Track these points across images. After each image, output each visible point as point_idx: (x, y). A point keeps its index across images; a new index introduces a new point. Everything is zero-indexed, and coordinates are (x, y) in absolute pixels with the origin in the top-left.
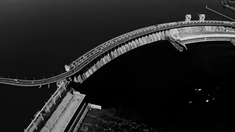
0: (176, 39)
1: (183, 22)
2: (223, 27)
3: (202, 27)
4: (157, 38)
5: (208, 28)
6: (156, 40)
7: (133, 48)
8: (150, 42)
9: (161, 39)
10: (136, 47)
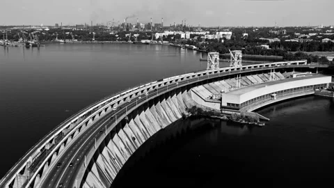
0: (217, 107)
2: (279, 74)
3: (244, 78)
4: (175, 115)
6: (174, 119)
8: (165, 126)
9: (183, 115)
10: (144, 141)
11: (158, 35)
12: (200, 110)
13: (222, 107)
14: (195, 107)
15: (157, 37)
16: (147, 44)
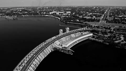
0: (61, 47)
1: (59, 35)
2: (79, 32)
3: (70, 35)
4: (49, 51)
5: (73, 35)
6: (49, 53)
7: (37, 66)
8: (46, 56)
9: (52, 51)
10: (39, 64)
11: (50, 13)
12: (56, 49)
13: (62, 47)
14: (55, 48)
15: (50, 14)
16: (47, 16)
